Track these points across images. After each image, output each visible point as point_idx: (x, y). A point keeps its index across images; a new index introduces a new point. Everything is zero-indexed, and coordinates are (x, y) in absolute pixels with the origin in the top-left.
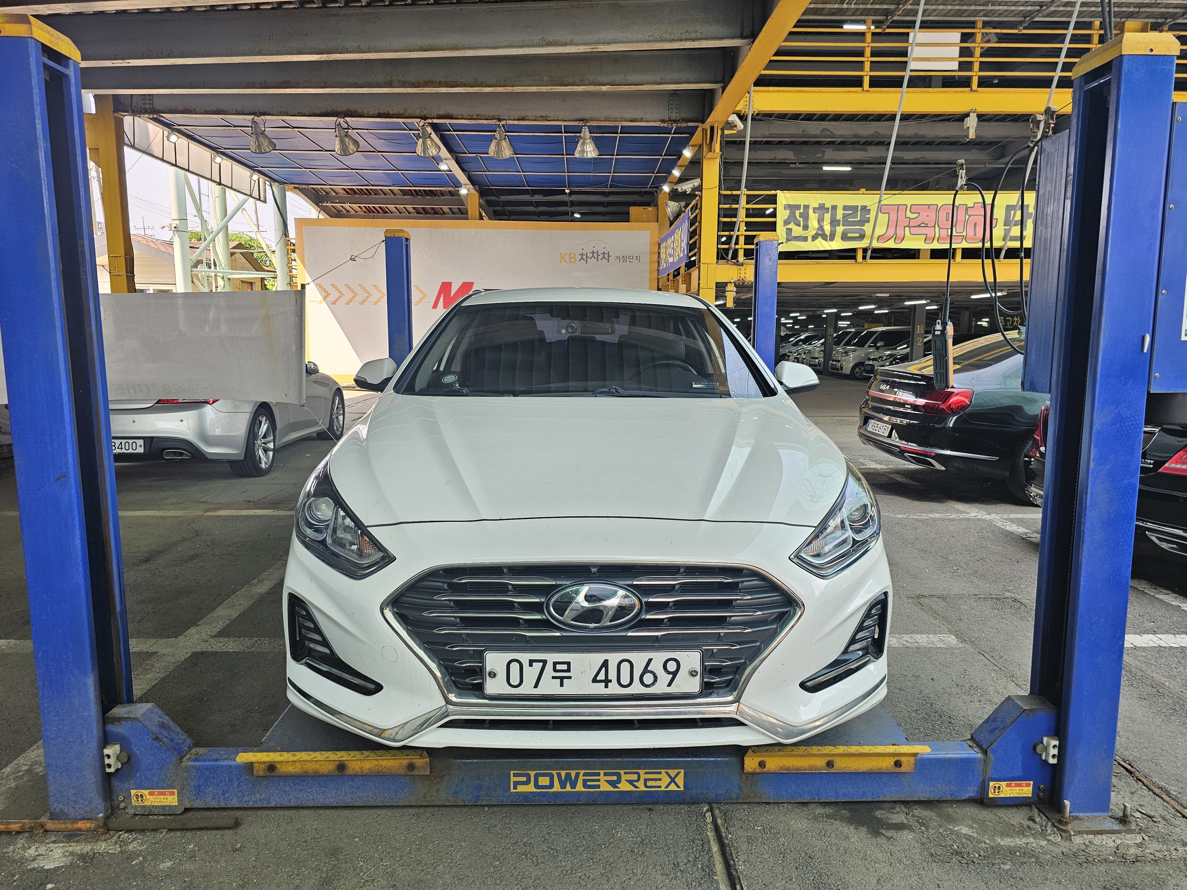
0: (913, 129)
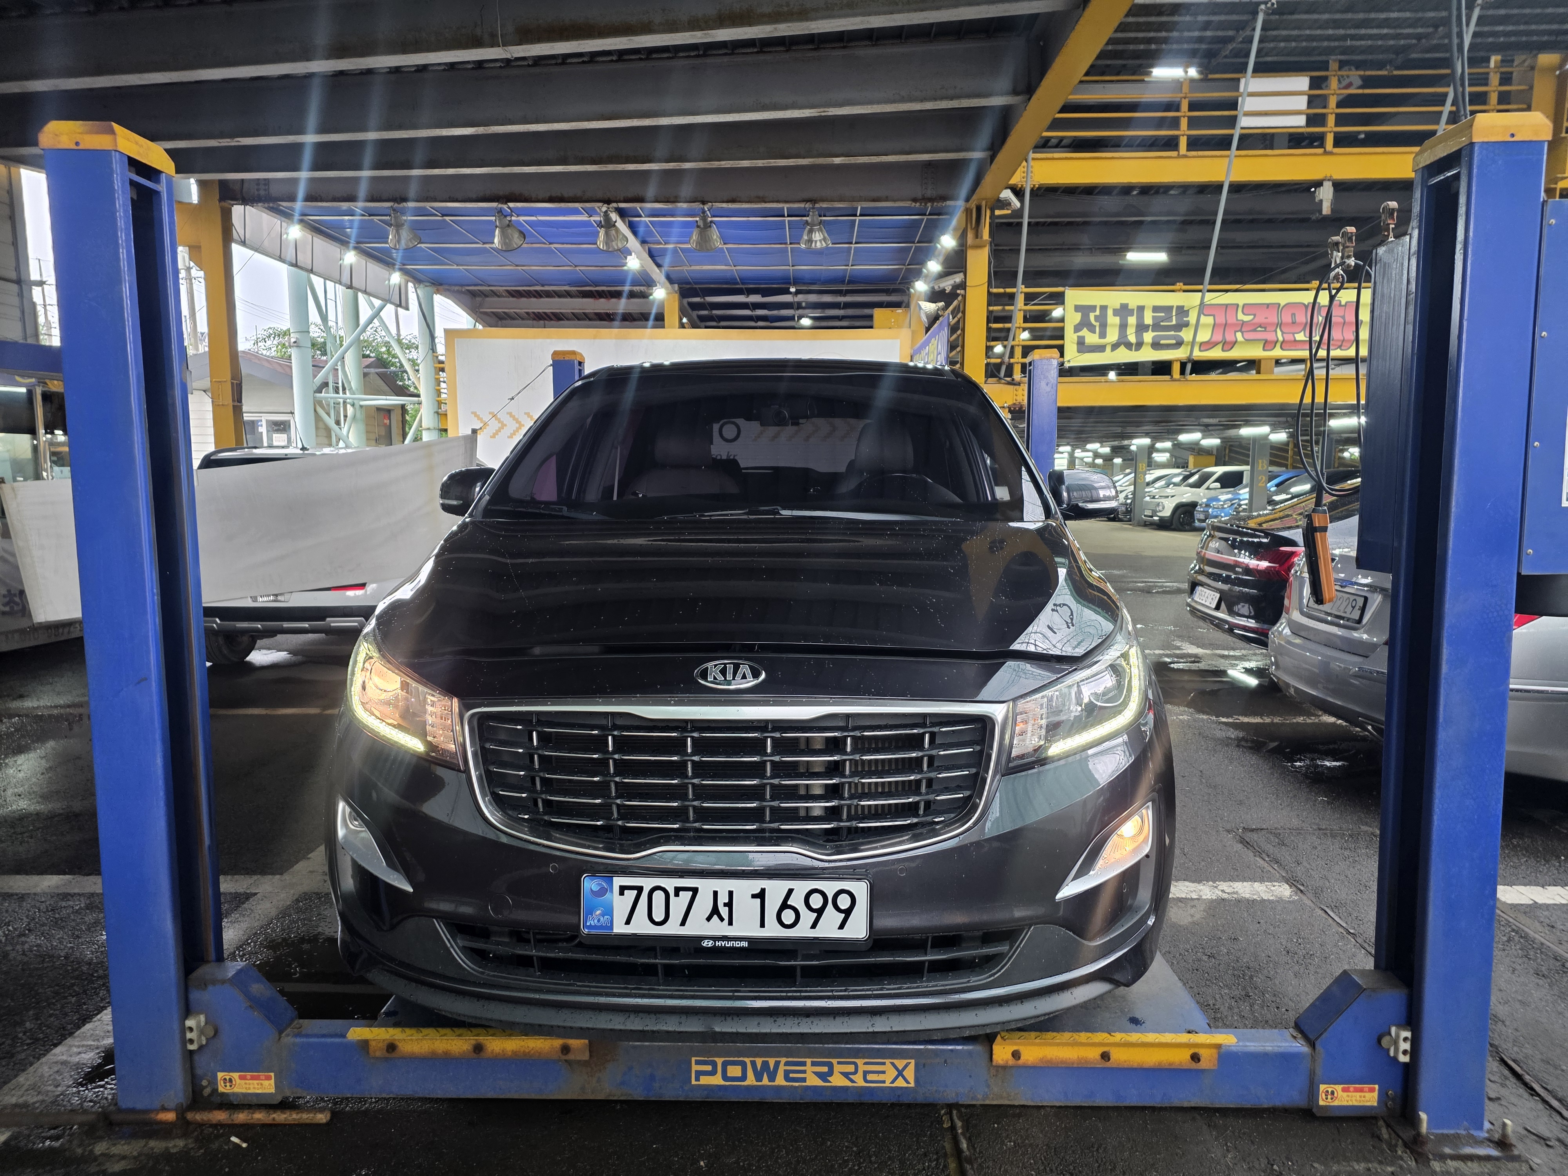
0: (1247, 203)
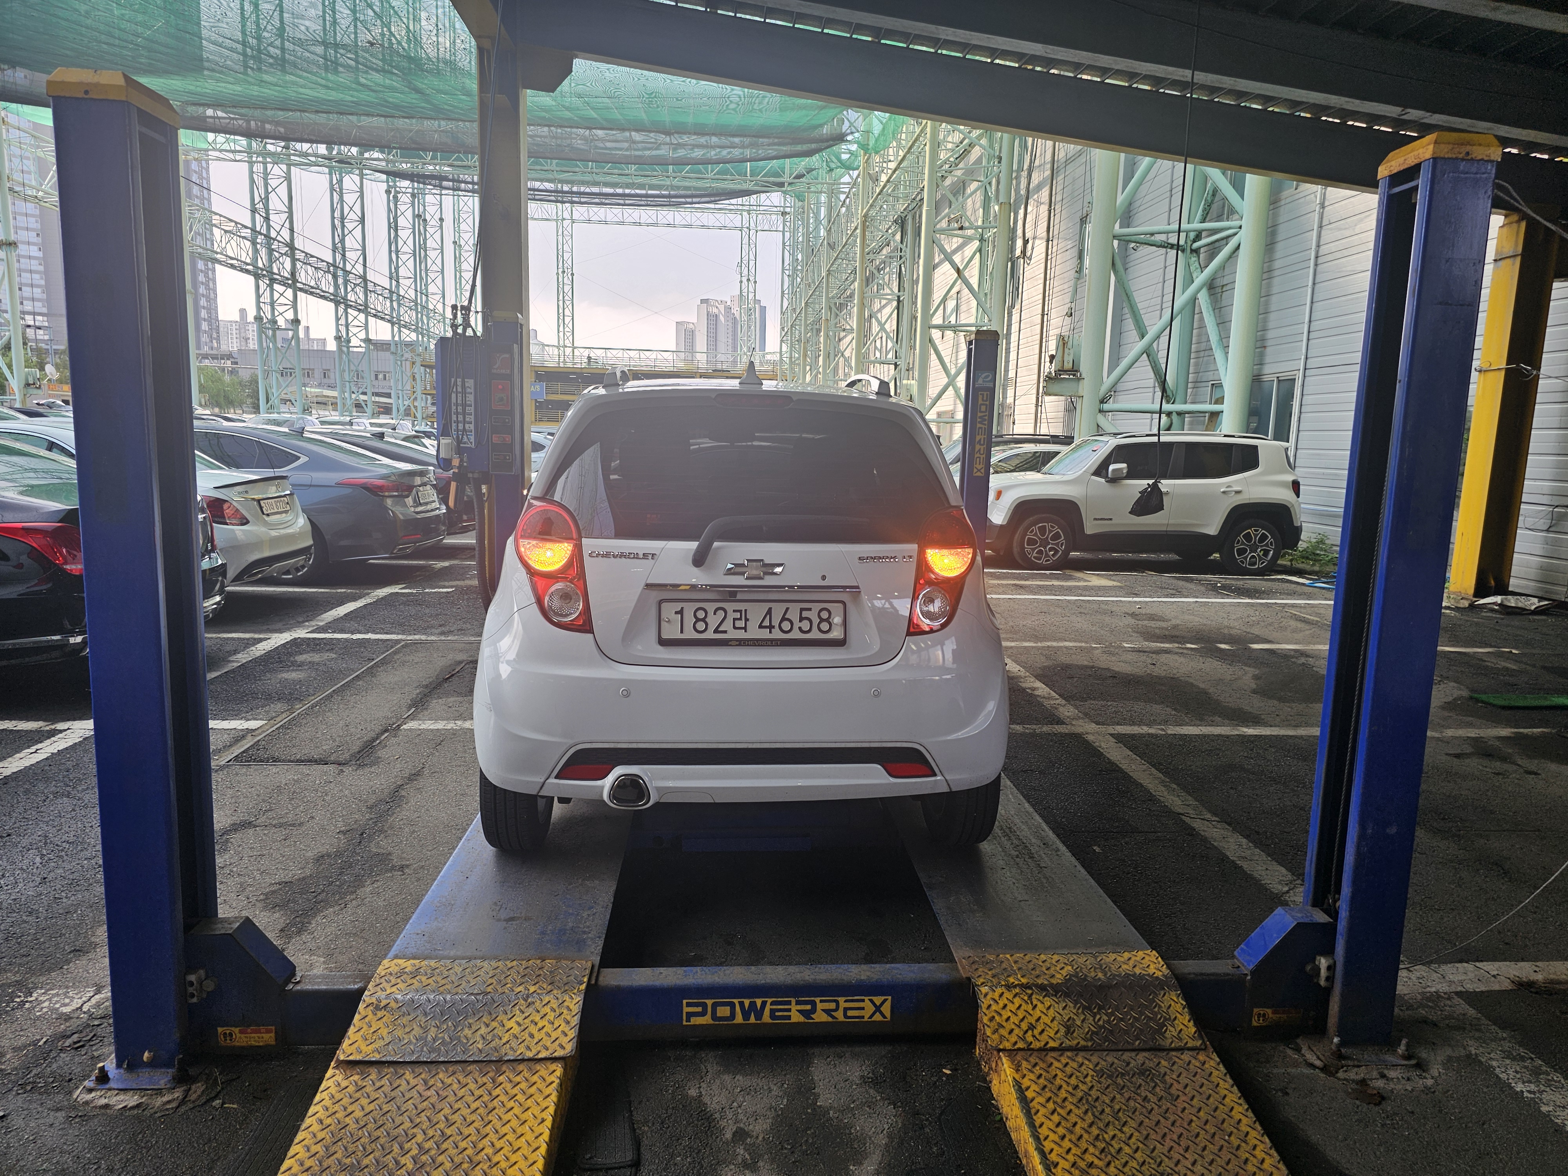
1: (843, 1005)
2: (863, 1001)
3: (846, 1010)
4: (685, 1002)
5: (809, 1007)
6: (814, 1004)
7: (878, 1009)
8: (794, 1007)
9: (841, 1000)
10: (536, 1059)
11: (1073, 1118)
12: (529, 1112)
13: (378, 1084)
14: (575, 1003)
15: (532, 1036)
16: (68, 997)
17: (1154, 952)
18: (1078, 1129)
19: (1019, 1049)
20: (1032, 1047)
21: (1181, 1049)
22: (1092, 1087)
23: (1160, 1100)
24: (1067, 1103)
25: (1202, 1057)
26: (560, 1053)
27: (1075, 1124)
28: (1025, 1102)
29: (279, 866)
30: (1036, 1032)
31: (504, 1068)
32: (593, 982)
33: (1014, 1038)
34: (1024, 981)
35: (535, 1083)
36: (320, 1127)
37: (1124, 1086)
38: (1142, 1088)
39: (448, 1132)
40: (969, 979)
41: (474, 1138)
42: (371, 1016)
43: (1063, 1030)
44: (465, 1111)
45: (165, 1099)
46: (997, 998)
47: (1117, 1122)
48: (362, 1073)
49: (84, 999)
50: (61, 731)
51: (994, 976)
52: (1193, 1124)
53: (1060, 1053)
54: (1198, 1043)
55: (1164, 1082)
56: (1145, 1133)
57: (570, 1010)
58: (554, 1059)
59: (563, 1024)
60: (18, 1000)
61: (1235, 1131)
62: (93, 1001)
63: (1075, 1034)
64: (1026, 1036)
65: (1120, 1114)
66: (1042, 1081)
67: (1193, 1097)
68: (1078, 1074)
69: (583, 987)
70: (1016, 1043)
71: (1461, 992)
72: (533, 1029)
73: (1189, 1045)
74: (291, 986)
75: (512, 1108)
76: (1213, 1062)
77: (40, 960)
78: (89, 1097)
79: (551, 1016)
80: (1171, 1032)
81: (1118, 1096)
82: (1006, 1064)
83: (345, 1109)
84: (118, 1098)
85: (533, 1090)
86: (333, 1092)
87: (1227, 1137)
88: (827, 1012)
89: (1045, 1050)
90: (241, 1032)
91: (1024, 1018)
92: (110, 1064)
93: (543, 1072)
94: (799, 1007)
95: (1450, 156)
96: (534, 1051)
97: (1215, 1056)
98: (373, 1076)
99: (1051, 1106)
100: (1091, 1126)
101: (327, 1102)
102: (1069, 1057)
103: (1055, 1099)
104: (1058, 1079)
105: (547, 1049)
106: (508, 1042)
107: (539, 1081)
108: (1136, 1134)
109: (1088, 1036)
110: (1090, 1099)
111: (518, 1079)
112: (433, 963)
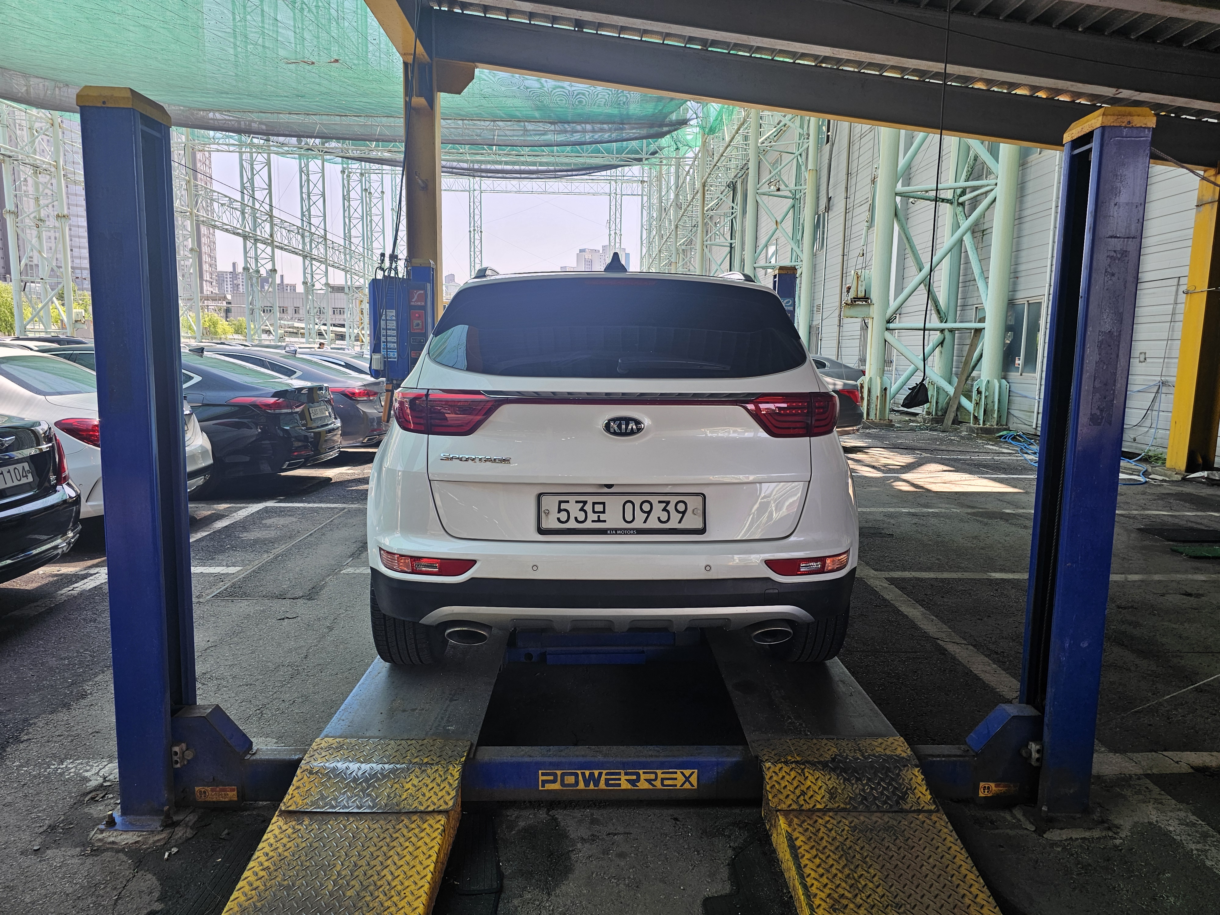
1: (660, 776)
2: (676, 773)
3: (663, 779)
4: (540, 772)
5: (634, 777)
6: (638, 775)
7: (687, 779)
8: (623, 777)
9: (659, 772)
10: (427, 812)
11: (830, 861)
12: (420, 850)
13: (310, 828)
14: (456, 771)
15: (424, 795)
16: (89, 766)
17: (902, 738)
18: (834, 871)
19: (793, 810)
20: (804, 808)
21: (919, 811)
22: (847, 838)
23: (899, 849)
24: (826, 850)
25: (934, 817)
26: (444, 807)
27: (832, 865)
28: (793, 848)
29: (246, 673)
30: (807, 798)
31: (402, 818)
32: (472, 756)
33: (789, 802)
34: (798, 759)
35: (425, 829)
36: (266, 858)
37: (871, 839)
38: (886, 840)
39: (360, 863)
40: (757, 757)
41: (379, 868)
42: (305, 777)
43: (827, 796)
44: (372, 849)
45: (156, 838)
46: (778, 772)
47: (865, 865)
48: (298, 820)
49: (100, 767)
50: (91, 575)
51: (775, 755)
52: (924, 868)
53: (823, 813)
54: (933, 807)
55: (903, 836)
56: (886, 874)
57: (452, 776)
58: (440, 812)
59: (448, 787)
60: (53, 767)
61: (956, 873)
62: (107, 768)
63: (837, 799)
64: (799, 800)
65: (868, 859)
66: (808, 834)
67: (925, 847)
68: (837, 829)
69: (463, 759)
70: (791, 805)
71: (1149, 774)
72: (424, 790)
73: (925, 808)
74: (248, 757)
75: (407, 847)
76: (941, 821)
77: (70, 739)
78: (100, 836)
79: (439, 780)
80: (911, 798)
81: (867, 846)
82: (782, 822)
83: (285, 846)
84: (122, 837)
85: (423, 834)
86: (277, 834)
87: (950, 878)
88: (649, 781)
89: (813, 811)
90: (212, 790)
91: (797, 786)
92: (117, 814)
93: (431, 821)
94: (627, 777)
95: (1115, 124)
96: (425, 806)
97: (945, 817)
98: (306, 822)
99: (814, 852)
100: (843, 867)
101: (272, 841)
102: (831, 817)
103: (818, 847)
104: (821, 831)
105: (435, 804)
106: (406, 799)
107: (428, 828)
108: (879, 874)
109: (847, 801)
110: (845, 847)
111: (413, 826)
112: (353, 740)
